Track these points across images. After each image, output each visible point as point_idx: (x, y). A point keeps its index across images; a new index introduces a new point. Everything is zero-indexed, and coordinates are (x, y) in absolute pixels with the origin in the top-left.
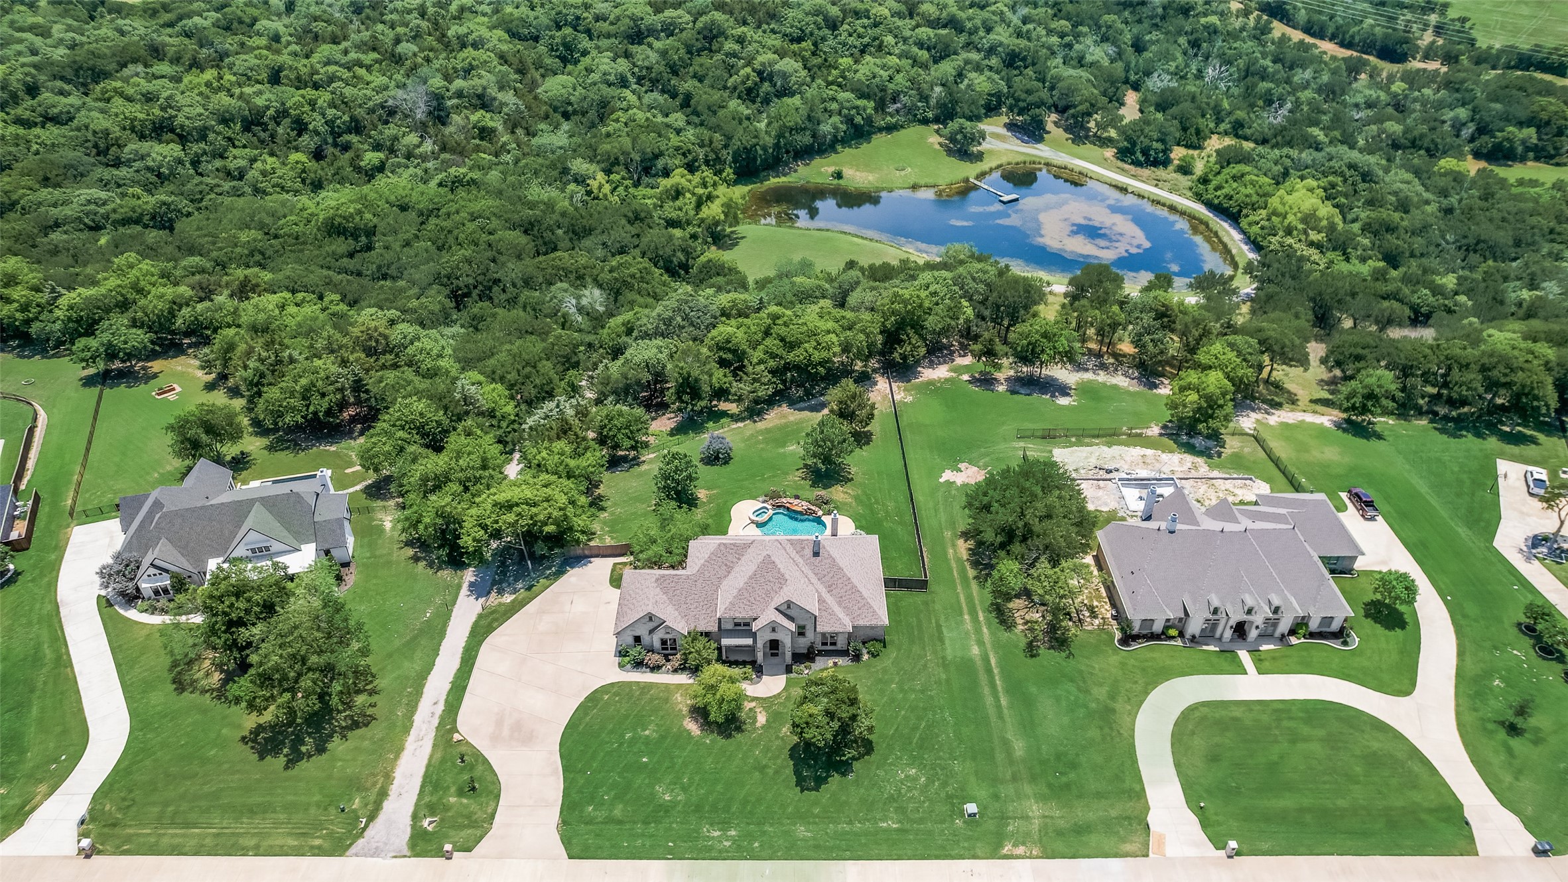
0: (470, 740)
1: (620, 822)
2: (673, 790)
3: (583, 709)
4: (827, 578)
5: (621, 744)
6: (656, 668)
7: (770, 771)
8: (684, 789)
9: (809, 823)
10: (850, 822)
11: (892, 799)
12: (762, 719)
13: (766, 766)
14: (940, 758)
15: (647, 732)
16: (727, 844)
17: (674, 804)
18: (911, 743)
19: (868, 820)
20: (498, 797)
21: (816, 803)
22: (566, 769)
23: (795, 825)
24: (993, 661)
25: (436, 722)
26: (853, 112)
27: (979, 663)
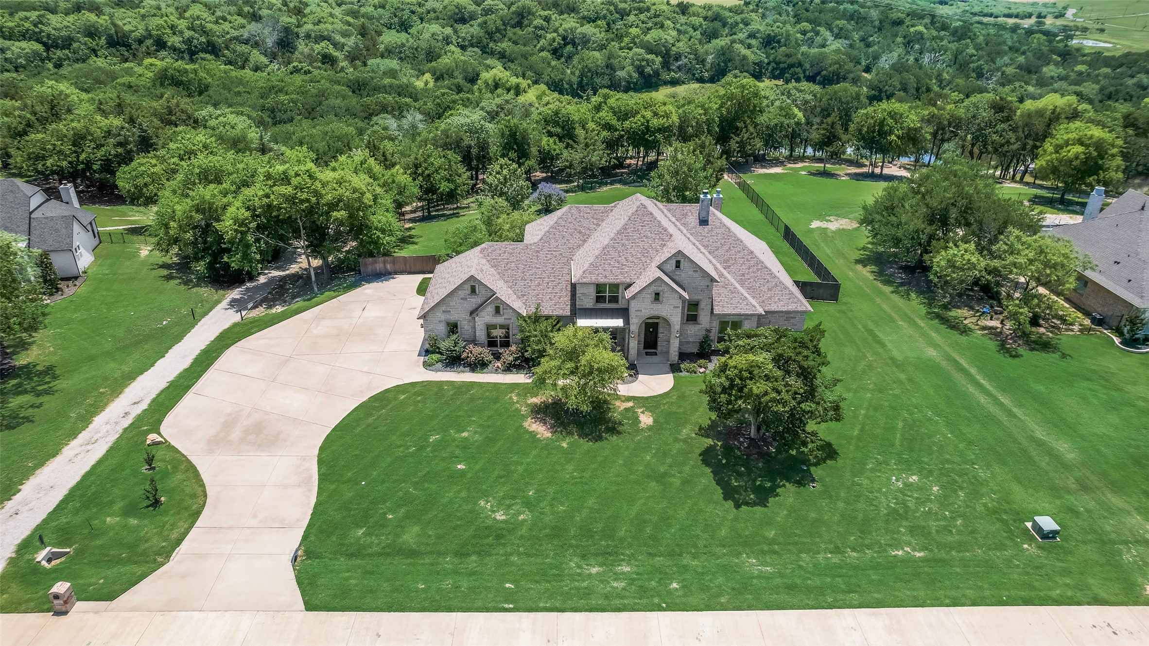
0: (173, 443)
1: (413, 553)
2: (509, 507)
3: (365, 409)
4: (721, 251)
5: (421, 448)
6: (479, 365)
7: (676, 481)
8: (528, 504)
9: (764, 553)
10: (837, 550)
11: (895, 515)
12: (646, 420)
13: (665, 475)
14: (948, 461)
15: (465, 434)
16: (619, 585)
17: (512, 527)
18: (893, 445)
19: (869, 547)
20: (197, 514)
21: (768, 523)
22: (323, 478)
23: (738, 555)
24: (963, 362)
25: (127, 422)
26: (644, 63)
27: (944, 364)
